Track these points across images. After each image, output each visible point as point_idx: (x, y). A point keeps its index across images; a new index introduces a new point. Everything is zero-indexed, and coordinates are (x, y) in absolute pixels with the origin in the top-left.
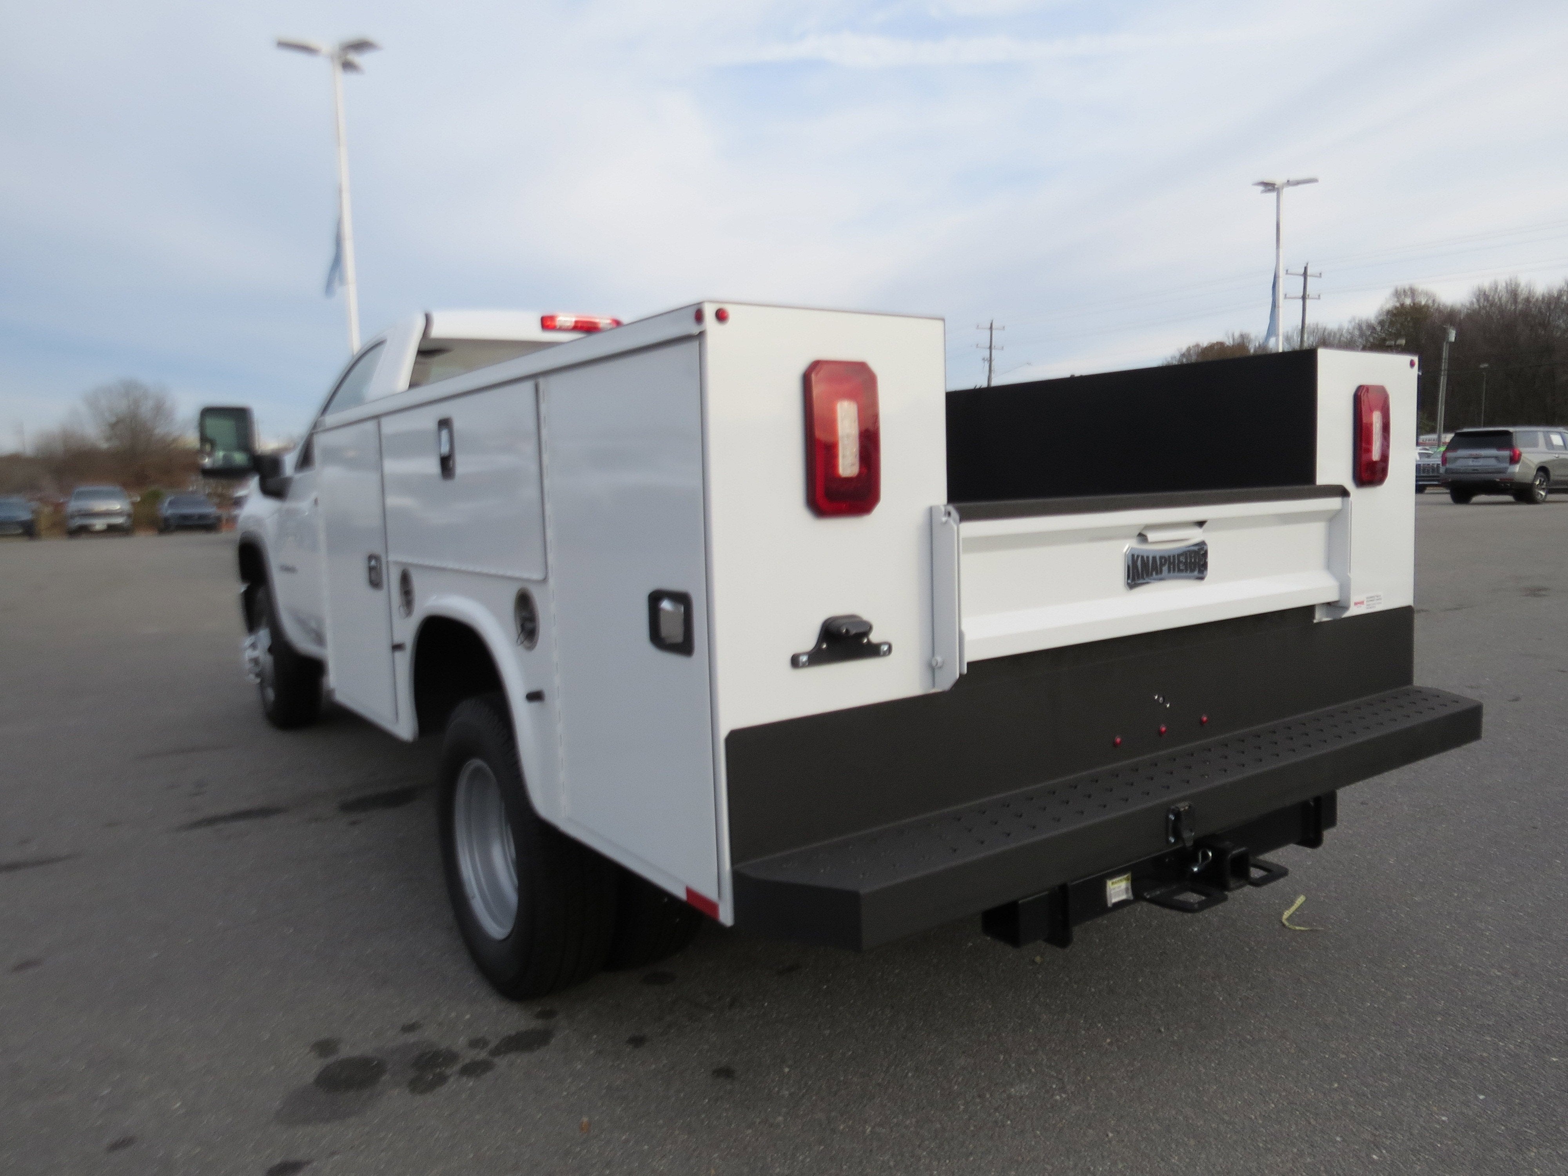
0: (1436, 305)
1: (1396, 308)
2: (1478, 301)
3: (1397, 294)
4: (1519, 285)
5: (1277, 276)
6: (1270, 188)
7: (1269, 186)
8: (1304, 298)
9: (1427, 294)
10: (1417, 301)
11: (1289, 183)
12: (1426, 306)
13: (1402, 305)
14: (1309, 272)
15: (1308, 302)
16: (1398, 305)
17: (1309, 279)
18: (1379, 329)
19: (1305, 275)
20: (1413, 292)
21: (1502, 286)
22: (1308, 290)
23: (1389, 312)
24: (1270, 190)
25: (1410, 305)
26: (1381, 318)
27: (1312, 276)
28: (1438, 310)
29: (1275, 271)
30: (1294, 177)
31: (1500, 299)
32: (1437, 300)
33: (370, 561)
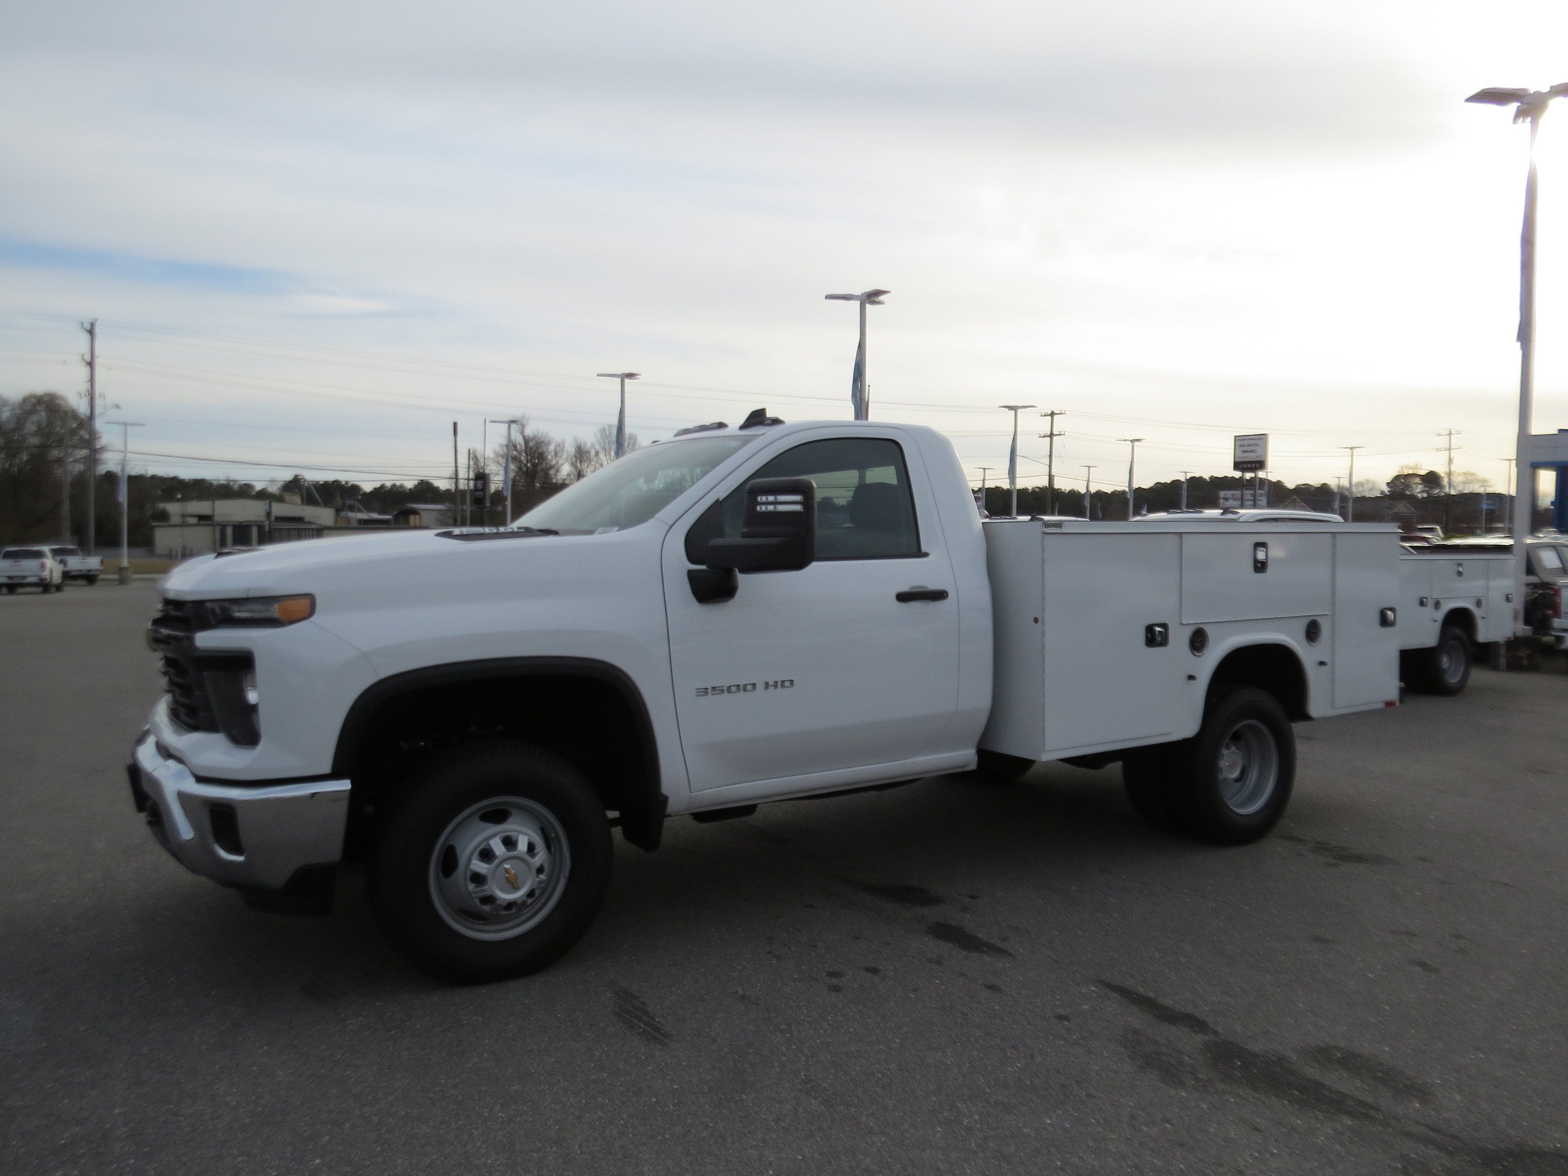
33: (1150, 629)
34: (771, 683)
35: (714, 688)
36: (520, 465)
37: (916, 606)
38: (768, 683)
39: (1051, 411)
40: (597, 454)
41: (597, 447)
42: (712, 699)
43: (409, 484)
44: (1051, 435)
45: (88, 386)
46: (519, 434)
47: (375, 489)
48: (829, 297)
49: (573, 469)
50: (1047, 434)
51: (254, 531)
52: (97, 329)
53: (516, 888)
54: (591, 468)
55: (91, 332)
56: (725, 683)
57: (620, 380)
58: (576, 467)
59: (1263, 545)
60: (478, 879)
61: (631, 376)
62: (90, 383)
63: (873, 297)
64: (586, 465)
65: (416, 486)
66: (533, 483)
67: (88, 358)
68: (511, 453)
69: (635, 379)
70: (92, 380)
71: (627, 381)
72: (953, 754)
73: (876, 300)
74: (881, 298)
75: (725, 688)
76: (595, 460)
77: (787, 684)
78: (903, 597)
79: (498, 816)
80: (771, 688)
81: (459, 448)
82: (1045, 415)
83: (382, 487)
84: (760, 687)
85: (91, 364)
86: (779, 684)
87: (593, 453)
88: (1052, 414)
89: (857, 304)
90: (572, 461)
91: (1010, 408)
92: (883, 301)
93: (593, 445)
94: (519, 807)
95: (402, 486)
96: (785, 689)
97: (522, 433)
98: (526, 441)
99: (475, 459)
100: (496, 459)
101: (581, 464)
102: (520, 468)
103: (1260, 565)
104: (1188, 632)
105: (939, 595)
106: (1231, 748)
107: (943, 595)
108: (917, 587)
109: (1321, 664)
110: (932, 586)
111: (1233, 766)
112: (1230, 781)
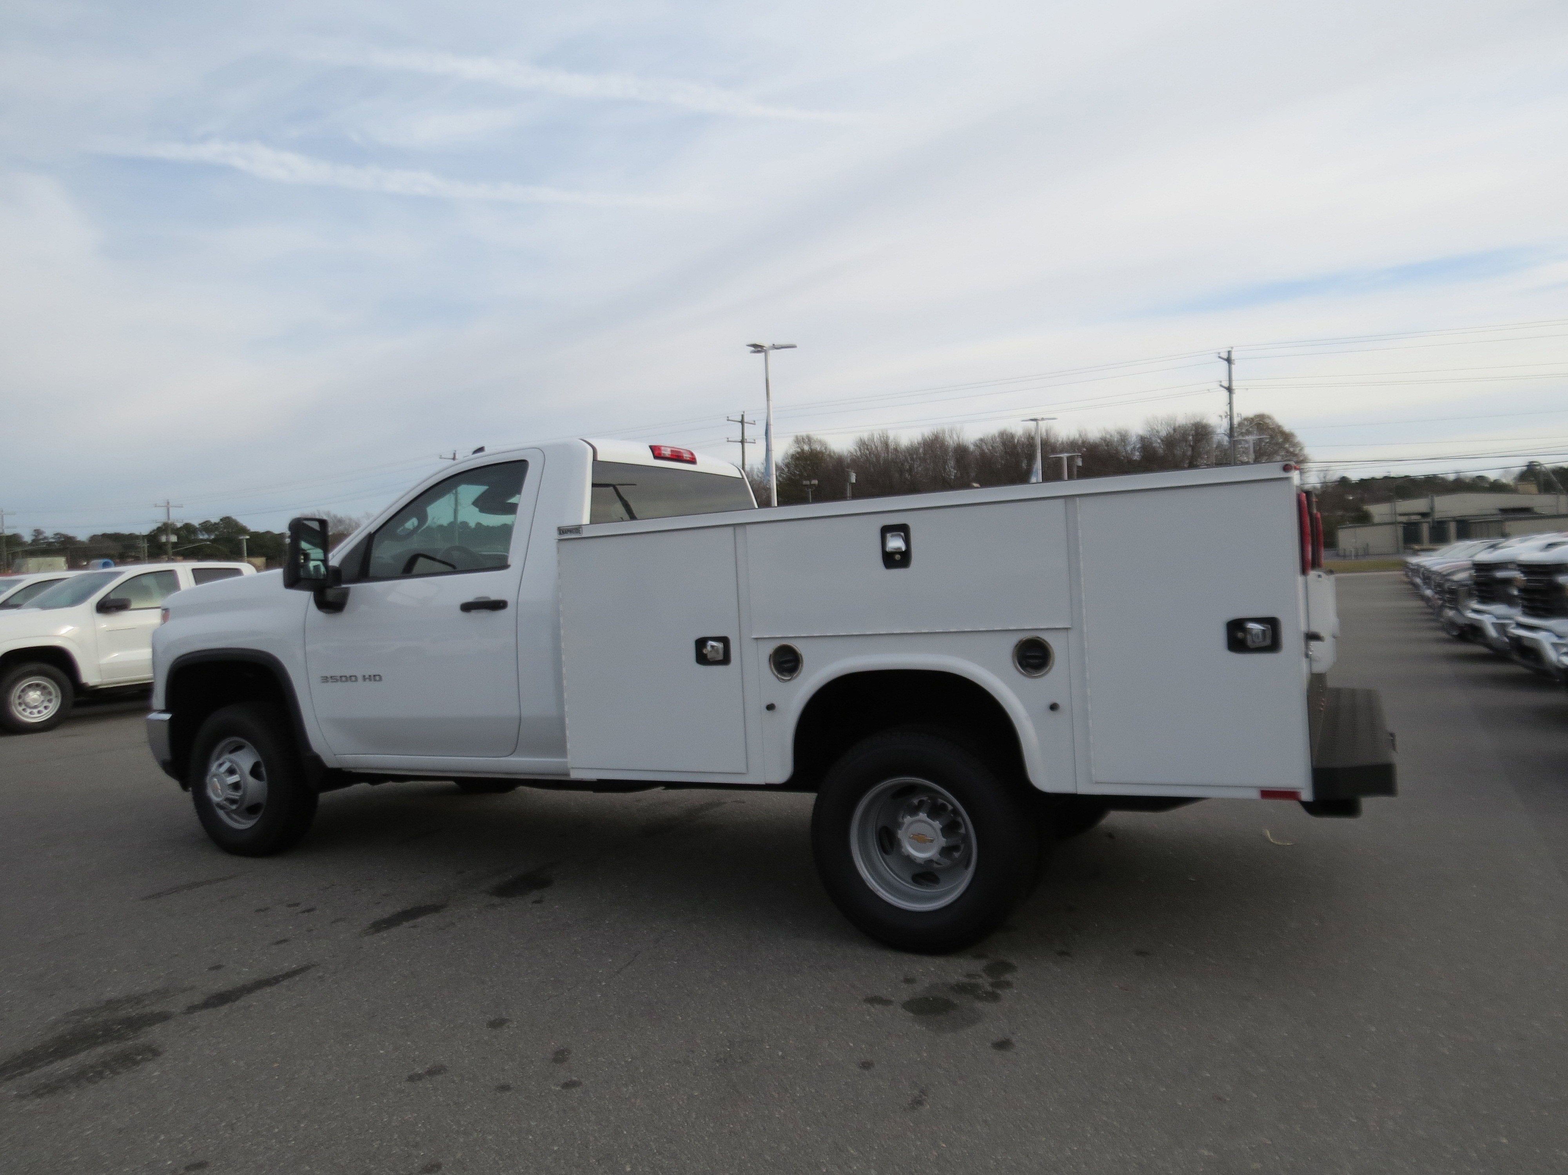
0: (828, 453)
1: (798, 453)
2: (860, 450)
3: (798, 441)
4: (889, 437)
5: (769, 424)
6: (759, 349)
7: (758, 348)
8: (743, 442)
9: (820, 442)
10: (812, 447)
11: (775, 347)
12: (821, 453)
13: (803, 450)
14: (746, 420)
15: (746, 445)
16: (799, 450)
17: (746, 425)
18: (786, 470)
19: (742, 422)
20: (809, 440)
21: (876, 437)
22: (745, 436)
23: (793, 456)
24: (759, 352)
25: (809, 450)
26: (787, 461)
27: (747, 423)
28: (830, 455)
29: (767, 420)
30: (778, 343)
31: (876, 447)
32: (828, 447)
33: (701, 643)
34: (367, 677)
35: (332, 677)
37: (474, 614)
38: (364, 676)
42: (331, 686)
45: (1227, 409)
51: (1452, 528)
52: (1233, 357)
53: (219, 795)
55: (1229, 360)
56: (339, 675)
59: (903, 530)
62: (1229, 405)
70: (1230, 403)
75: (338, 678)
77: (377, 678)
78: (467, 607)
80: (367, 680)
84: (360, 678)
85: (1229, 389)
86: (372, 677)
94: (251, 744)
96: (376, 682)
103: (898, 557)
104: (769, 648)
105: (498, 605)
106: (918, 815)
107: (502, 605)
108: (481, 598)
109: (1054, 707)
110: (494, 596)
111: (920, 840)
112: (918, 861)
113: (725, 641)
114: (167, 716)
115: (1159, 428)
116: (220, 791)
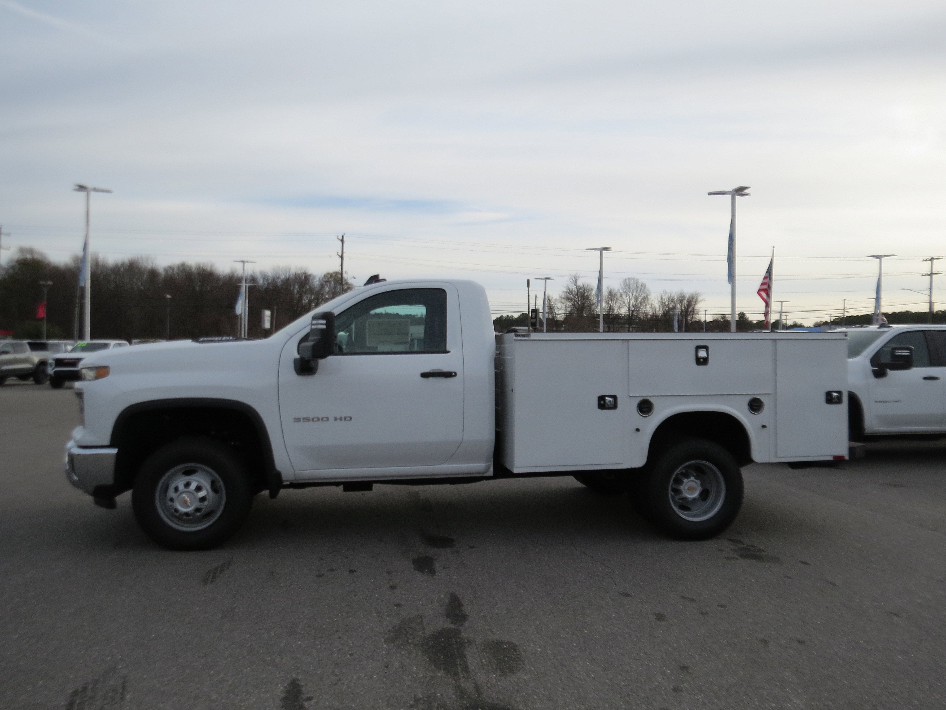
3: (21, 250)
10: (35, 257)
11: (95, 190)
16: (23, 258)
23: (17, 261)
26: (12, 264)
33: (601, 398)
34: (338, 418)
35: (304, 419)
36: (574, 303)
37: (431, 379)
38: (336, 417)
39: (931, 258)
40: (621, 295)
41: (621, 291)
43: (516, 315)
44: (931, 274)
46: (573, 285)
47: (497, 318)
48: (710, 194)
49: (607, 306)
50: (928, 273)
52: (345, 239)
53: (188, 507)
54: (617, 304)
55: (342, 241)
56: (311, 417)
57: (599, 251)
58: (608, 304)
59: (706, 348)
60: (172, 500)
61: (606, 249)
62: (341, 266)
63: (740, 191)
64: (614, 302)
65: (519, 317)
66: (582, 313)
67: (340, 254)
68: (569, 296)
69: (609, 251)
71: (604, 252)
72: (476, 465)
73: (743, 193)
74: (746, 191)
75: (311, 419)
76: (620, 299)
77: (349, 419)
78: (425, 375)
79: (189, 472)
80: (339, 421)
81: (530, 294)
82: (927, 260)
83: (502, 317)
84: (331, 420)
85: (342, 257)
86: (344, 418)
87: (619, 295)
88: (932, 259)
89: (729, 197)
90: (606, 300)
91: (877, 257)
92: (749, 193)
93: (619, 290)
94: (202, 469)
95: (512, 317)
96: (346, 422)
97: (575, 284)
98: (578, 289)
99: (548, 301)
100: (561, 300)
101: (611, 301)
102: (574, 305)
103: (702, 360)
104: (637, 401)
105: (449, 375)
106: (691, 478)
107: (453, 374)
108: (435, 370)
109: (764, 427)
110: (446, 369)
111: (692, 489)
112: (689, 499)
113: (615, 397)
114: (114, 451)
115: (281, 273)
116: (189, 503)
